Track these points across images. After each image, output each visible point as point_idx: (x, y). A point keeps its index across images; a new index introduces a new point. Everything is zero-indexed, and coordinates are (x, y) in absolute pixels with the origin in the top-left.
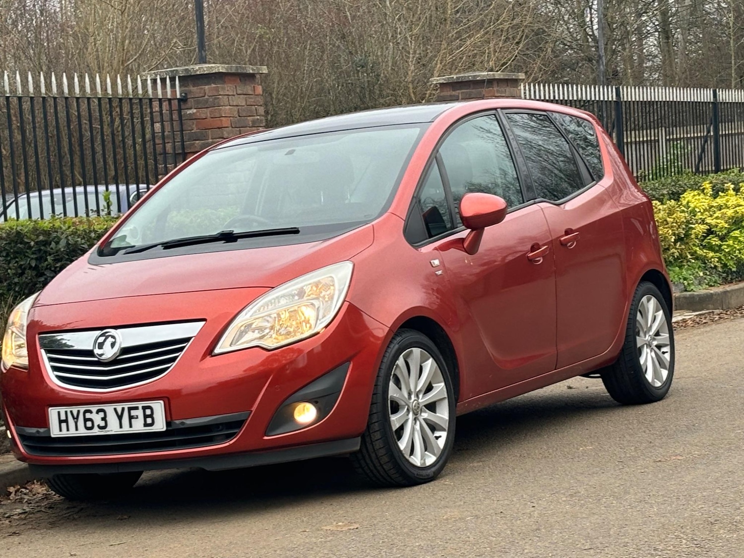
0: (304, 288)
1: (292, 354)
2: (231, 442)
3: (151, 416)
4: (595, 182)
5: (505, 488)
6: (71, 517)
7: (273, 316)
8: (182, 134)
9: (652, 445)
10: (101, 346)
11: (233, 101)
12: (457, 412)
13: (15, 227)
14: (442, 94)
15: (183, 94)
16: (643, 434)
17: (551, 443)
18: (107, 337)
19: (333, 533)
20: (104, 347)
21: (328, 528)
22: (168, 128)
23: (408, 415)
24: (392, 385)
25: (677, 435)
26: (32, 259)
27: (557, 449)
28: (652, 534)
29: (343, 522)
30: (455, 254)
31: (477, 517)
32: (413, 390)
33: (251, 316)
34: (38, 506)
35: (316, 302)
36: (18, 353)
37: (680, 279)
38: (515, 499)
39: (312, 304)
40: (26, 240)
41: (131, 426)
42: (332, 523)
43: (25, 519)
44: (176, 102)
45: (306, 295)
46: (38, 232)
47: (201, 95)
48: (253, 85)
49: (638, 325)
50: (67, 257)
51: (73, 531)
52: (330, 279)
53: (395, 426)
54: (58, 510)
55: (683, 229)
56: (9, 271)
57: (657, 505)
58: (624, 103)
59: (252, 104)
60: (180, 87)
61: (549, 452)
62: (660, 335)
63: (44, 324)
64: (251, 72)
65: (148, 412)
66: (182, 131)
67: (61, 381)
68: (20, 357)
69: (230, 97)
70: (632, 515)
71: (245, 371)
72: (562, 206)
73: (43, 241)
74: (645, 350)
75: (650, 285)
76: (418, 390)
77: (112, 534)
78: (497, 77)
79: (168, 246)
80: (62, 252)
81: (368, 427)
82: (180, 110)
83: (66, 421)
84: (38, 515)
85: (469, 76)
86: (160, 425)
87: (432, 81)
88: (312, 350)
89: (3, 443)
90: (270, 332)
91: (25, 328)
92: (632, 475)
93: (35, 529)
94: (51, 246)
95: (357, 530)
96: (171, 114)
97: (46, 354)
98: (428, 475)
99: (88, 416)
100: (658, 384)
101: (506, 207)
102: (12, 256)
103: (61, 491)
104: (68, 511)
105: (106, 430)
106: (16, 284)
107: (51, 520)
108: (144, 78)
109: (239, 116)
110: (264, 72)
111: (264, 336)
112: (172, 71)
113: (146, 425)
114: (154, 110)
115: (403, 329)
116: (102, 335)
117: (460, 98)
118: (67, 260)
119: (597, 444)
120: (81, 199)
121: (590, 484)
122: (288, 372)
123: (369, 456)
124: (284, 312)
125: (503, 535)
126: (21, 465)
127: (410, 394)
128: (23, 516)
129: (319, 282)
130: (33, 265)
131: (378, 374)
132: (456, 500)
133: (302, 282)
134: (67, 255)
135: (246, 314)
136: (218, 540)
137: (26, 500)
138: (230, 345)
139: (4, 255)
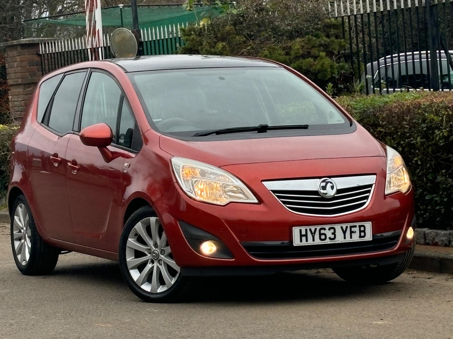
3: (364, 231)
10: (324, 188)
18: (327, 183)
41: (351, 238)
65: (362, 229)
83: (306, 235)
86: (369, 237)
99: (322, 231)
105: (335, 240)
113: (360, 237)
116: (323, 181)
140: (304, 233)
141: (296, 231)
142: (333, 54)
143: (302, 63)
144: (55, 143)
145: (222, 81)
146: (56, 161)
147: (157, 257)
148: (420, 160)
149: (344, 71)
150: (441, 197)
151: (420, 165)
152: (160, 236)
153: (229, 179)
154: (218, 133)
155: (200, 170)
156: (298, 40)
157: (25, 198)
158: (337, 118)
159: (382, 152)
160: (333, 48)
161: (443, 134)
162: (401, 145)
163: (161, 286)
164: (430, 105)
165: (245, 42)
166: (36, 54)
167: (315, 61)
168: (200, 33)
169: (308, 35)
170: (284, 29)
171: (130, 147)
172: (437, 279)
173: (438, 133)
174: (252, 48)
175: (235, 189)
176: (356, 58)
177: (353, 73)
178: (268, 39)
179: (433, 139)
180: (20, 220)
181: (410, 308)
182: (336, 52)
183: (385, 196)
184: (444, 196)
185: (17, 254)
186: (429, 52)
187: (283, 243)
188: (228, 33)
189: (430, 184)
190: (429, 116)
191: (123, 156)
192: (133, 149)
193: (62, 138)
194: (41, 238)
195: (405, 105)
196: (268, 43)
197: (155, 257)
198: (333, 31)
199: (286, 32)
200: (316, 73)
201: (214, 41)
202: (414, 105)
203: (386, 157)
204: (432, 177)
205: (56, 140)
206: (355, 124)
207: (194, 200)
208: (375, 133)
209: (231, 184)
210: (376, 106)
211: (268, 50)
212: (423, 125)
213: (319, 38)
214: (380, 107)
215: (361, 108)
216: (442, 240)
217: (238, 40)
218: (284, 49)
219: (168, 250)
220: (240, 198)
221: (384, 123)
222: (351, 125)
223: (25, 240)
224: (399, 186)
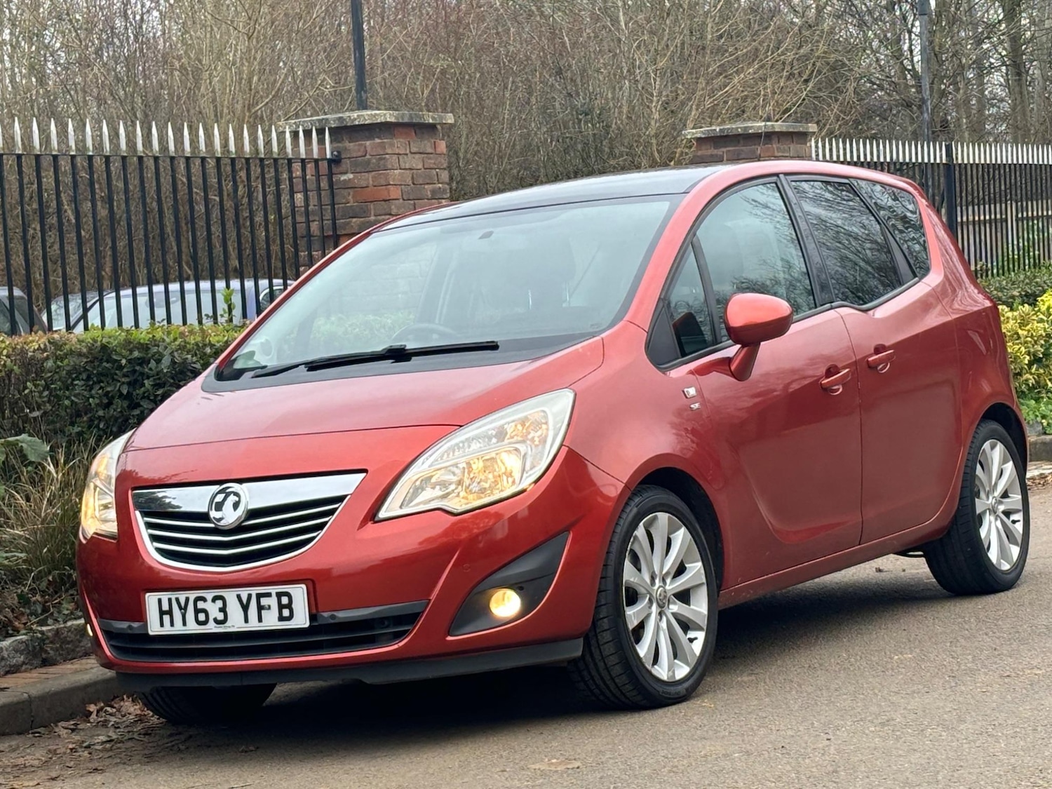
0: (506, 426)
1: (487, 520)
2: (401, 644)
3: (289, 606)
4: (917, 279)
5: (787, 712)
6: (176, 748)
7: (461, 466)
8: (333, 209)
9: (997, 653)
10: (219, 507)
11: (405, 163)
12: (720, 604)
13: (99, 339)
14: (700, 153)
15: (335, 153)
16: (985, 637)
17: (853, 649)
18: (228, 495)
19: (543, 774)
20: (223, 508)
21: (537, 766)
22: (313, 201)
23: (650, 607)
24: (628, 564)
25: (1033, 640)
26: (123, 383)
27: (861, 657)
28: (999, 780)
29: (558, 759)
30: (718, 379)
31: (748, 753)
32: (657, 572)
33: (429, 467)
34: (129, 732)
35: (522, 448)
36: (103, 517)
37: (1037, 416)
38: (801, 728)
39: (517, 450)
40: (115, 357)
41: (260, 620)
42: (542, 760)
43: (111, 749)
44: (325, 163)
45: (508, 436)
46: (132, 346)
47: (360, 154)
48: (433, 141)
49: (977, 482)
50: (172, 381)
51: (179, 767)
52: (542, 414)
53: (632, 623)
54: (157, 738)
55: (1042, 346)
56: (91, 400)
57: (1004, 738)
58: (957, 168)
59: (432, 166)
60: (331, 142)
61: (849, 662)
62: (1008, 497)
63: (140, 475)
64: (431, 121)
65: (285, 600)
66: (333, 205)
67: (162, 556)
68: (105, 521)
69: (401, 157)
70: (969, 753)
71: (421, 543)
72: (871, 312)
73: (139, 359)
74: (988, 519)
75: (995, 426)
76: (664, 572)
77: (233, 771)
78: (777, 130)
79: (313, 366)
80: (165, 375)
81: (594, 623)
82: (330, 175)
83: (170, 612)
84: (130, 744)
85: (738, 128)
86: (301, 620)
87: (685, 135)
88: (516, 514)
89: (80, 642)
90: (456, 488)
91: (113, 481)
92: (969, 696)
93: (124, 763)
94: (150, 365)
95: (578, 770)
96: (318, 181)
97: (143, 517)
98: (677, 693)
99: (201, 605)
100: (1006, 566)
101: (792, 313)
102: (95, 379)
103: (161, 710)
104: (171, 739)
105: (226, 625)
106: (100, 419)
107: (146, 752)
108: (281, 129)
109: (414, 184)
110: (449, 121)
111: (448, 494)
112: (320, 121)
113: (281, 618)
114: (294, 175)
115: (644, 486)
116: (220, 492)
117: (725, 159)
118: (171, 385)
119: (918, 651)
120: (191, 299)
121: (909, 707)
122: (481, 545)
123: (596, 665)
124: (476, 461)
125: (784, 778)
126: (106, 674)
127: (653, 578)
128: (108, 746)
129: (526, 418)
130: (125, 392)
131: (609, 549)
132: (719, 729)
133: (502, 418)
134: (173, 378)
135: (423, 463)
136: (381, 782)
137: (112, 723)
138: (401, 507)
139: (84, 378)
140: (165, 607)
141: (152, 601)
145: (481, 242)
187: (130, 627)
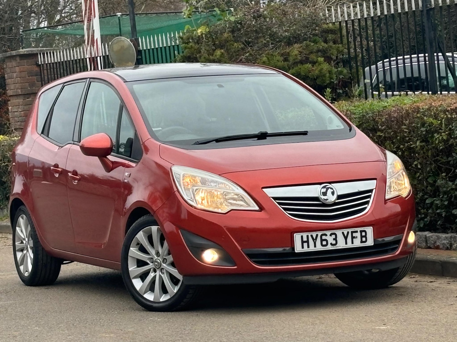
10: (325, 194)
18: (327, 189)
41: (352, 243)
65: (364, 234)
83: (308, 242)
86: (370, 242)
99: (324, 237)
105: (336, 246)
113: (362, 242)
116: (323, 187)
140: (305, 239)
141: (297, 237)
142: (332, 59)
143: (300, 68)
144: (56, 154)
145: (222, 89)
146: (57, 172)
147: (159, 266)
148: (420, 164)
149: (342, 76)
150: (442, 201)
151: (420, 169)
152: (162, 245)
153: (229, 187)
154: (218, 141)
155: (200, 178)
156: (296, 46)
157: (27, 209)
158: (337, 124)
159: (382, 157)
160: (331, 54)
161: (443, 137)
162: (401, 149)
163: (164, 295)
164: (429, 109)
165: (243, 49)
166: (35, 64)
167: (313, 66)
168: (198, 40)
169: (306, 40)
170: (281, 35)
171: (130, 157)
172: (439, 282)
173: (437, 136)
174: (250, 54)
175: (236, 197)
176: (354, 63)
177: (352, 78)
178: (266, 45)
179: (432, 143)
180: (22, 231)
181: (413, 312)
182: (334, 58)
183: (386, 201)
184: (444, 199)
185: (19, 264)
186: (427, 55)
187: (284, 250)
188: (227, 41)
189: (430, 188)
190: (428, 119)
191: (124, 165)
192: (133, 158)
193: (62, 148)
194: (43, 248)
195: (404, 109)
196: (267, 49)
197: (157, 266)
198: (330, 36)
199: (284, 38)
200: (314, 78)
201: (212, 48)
202: (413, 110)
203: (386, 162)
204: (432, 180)
205: (56, 150)
206: (354, 129)
207: (195, 208)
208: (375, 138)
209: (232, 192)
210: (375, 110)
211: (266, 57)
212: (423, 129)
213: (317, 43)
214: (379, 112)
215: (360, 113)
216: (443, 244)
217: (237, 47)
218: (282, 55)
219: (170, 258)
220: (241, 206)
221: (384, 128)
222: (350, 130)
223: (28, 251)
224: (400, 190)
